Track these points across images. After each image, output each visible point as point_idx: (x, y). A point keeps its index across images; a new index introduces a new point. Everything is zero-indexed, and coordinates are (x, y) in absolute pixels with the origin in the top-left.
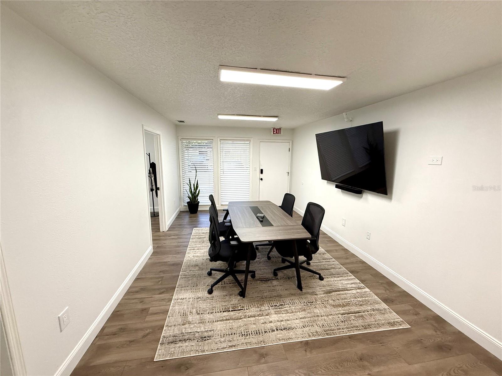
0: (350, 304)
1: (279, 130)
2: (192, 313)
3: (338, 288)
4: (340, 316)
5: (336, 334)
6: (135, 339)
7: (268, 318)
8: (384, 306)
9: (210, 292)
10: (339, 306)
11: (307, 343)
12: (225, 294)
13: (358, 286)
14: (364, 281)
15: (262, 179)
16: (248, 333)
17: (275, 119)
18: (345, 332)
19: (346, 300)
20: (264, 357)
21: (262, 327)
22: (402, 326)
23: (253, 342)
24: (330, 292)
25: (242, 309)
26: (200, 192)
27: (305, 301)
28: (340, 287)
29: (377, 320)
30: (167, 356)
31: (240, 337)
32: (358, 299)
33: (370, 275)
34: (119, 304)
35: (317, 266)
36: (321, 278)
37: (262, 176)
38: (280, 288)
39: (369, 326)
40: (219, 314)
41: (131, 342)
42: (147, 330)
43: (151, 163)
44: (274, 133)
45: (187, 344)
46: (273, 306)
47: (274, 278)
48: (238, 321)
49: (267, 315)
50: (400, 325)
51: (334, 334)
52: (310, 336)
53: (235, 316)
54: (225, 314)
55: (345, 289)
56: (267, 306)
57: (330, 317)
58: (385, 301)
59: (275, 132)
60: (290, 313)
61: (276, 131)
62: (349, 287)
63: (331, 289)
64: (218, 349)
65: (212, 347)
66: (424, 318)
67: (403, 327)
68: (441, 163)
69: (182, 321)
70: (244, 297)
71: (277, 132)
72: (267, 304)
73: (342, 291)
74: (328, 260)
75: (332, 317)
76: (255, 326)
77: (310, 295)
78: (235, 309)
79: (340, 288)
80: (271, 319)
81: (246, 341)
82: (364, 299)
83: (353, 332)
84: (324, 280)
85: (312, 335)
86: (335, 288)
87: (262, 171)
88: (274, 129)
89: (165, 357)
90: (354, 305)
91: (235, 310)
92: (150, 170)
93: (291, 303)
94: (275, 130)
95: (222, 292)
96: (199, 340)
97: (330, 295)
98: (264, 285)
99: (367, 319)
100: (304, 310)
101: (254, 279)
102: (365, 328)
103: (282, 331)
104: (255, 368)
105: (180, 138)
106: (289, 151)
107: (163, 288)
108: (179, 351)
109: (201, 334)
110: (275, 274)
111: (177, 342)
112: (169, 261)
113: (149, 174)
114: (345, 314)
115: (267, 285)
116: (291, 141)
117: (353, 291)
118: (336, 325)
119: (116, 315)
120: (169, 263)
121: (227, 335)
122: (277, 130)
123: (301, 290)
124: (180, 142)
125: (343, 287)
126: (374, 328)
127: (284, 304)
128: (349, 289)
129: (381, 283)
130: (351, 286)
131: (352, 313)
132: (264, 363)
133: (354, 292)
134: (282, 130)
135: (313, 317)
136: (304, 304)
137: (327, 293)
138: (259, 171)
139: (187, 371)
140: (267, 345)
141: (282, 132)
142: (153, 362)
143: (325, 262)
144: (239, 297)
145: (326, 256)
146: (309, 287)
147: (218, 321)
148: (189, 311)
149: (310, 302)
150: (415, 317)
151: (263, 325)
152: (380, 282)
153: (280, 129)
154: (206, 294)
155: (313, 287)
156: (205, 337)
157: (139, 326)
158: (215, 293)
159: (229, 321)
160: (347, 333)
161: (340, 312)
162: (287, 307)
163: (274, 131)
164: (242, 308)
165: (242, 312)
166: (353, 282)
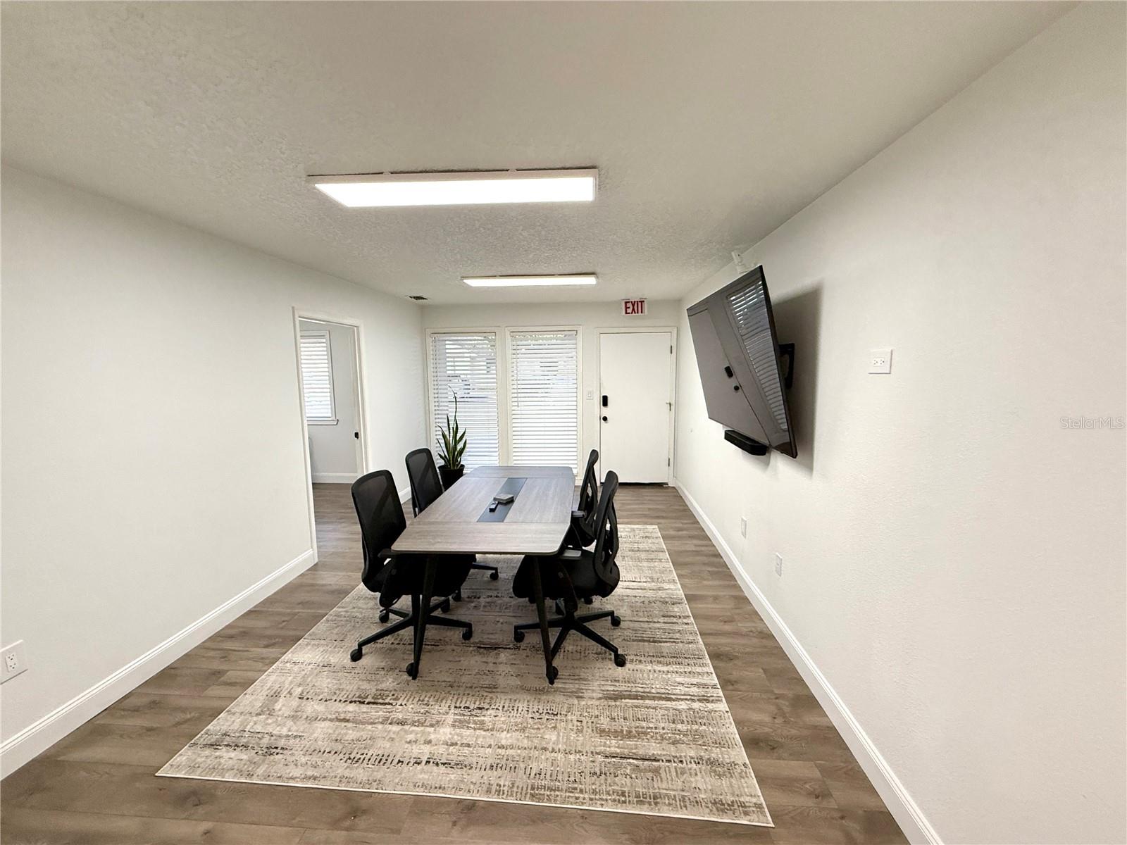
0: (648, 733)
1: (640, 304)
2: (291, 694)
3: (647, 690)
4: (600, 758)
5: (555, 801)
6: (159, 726)
7: (429, 733)
8: (740, 754)
9: (356, 656)
10: (617, 734)
11: (471, 806)
12: (383, 664)
13: (703, 693)
14: (733, 685)
15: (605, 419)
16: (363, 757)
17: (591, 280)
18: (581, 800)
19: (644, 724)
20: (355, 817)
21: (400, 749)
22: (751, 818)
23: (357, 778)
24: (617, 696)
25: (391, 704)
26: (467, 446)
27: (541, 709)
28: (657, 687)
29: (687, 789)
30: (182, 771)
31: (342, 761)
32: (680, 726)
33: (761, 670)
34: (186, 655)
35: (636, 630)
36: (620, 661)
37: (605, 412)
38: (508, 669)
39: (656, 799)
40: (340, 704)
41: (150, 729)
42: (190, 713)
44: (626, 313)
45: (233, 754)
46: (460, 707)
47: (511, 646)
48: (364, 726)
49: (432, 726)
50: (746, 814)
51: (549, 800)
52: (488, 791)
53: (365, 715)
54: (352, 707)
55: (663, 696)
56: (447, 705)
57: (572, 757)
58: (753, 743)
59: (630, 311)
60: (485, 731)
61: (631, 308)
62: (678, 692)
63: (626, 691)
64: (280, 777)
65: (272, 771)
66: (839, 810)
67: (750, 821)
68: (890, 371)
69: (260, 707)
70: (414, 678)
71: (633, 309)
72: (451, 700)
73: (654, 698)
74: (675, 620)
75: (578, 757)
76: (388, 745)
77: (564, 695)
78: (376, 701)
79: (653, 691)
80: (432, 737)
81: (347, 773)
82: (695, 727)
83: (602, 805)
84: (628, 665)
85: (496, 791)
86: (640, 689)
87: (605, 401)
88: (626, 303)
89: (179, 771)
90: (657, 739)
91: (376, 703)
93: (505, 709)
94: (629, 305)
95: (380, 660)
96: (260, 752)
97: (613, 703)
98: (478, 658)
99: (661, 779)
100: (523, 730)
101: (467, 641)
102: (641, 802)
103: (435, 768)
104: (321, 834)
105: (429, 331)
106: (671, 353)
107: (279, 637)
108: (210, 765)
109: (276, 740)
110: (519, 637)
111: (220, 746)
112: (332, 583)
114: (614, 757)
115: (484, 660)
116: (675, 330)
117: (681, 703)
118: (572, 779)
119: (167, 676)
120: (329, 588)
121: (320, 751)
122: (633, 305)
123: (552, 682)
124: (429, 340)
125: (663, 691)
126: (666, 808)
127: (488, 707)
128: (673, 697)
129: (776, 694)
130: (683, 689)
131: (633, 759)
132: (347, 829)
133: (680, 707)
134: (646, 305)
135: (531, 749)
136: (534, 715)
137: (611, 698)
138: (598, 401)
139: (195, 808)
140: (381, 791)
141: (646, 310)
142: (153, 777)
143: (664, 623)
144: (406, 677)
145: (676, 610)
146: (576, 677)
147: (324, 720)
148: (289, 690)
149: (550, 712)
150: (810, 802)
151: (407, 745)
152: (776, 691)
153: (642, 302)
154: (347, 660)
155: (585, 680)
156: (276, 748)
157: (184, 702)
158: (363, 661)
159: (346, 724)
160: (583, 804)
161: (608, 749)
162: (488, 718)
163: (627, 308)
164: (391, 702)
165: (385, 710)
166: (698, 681)
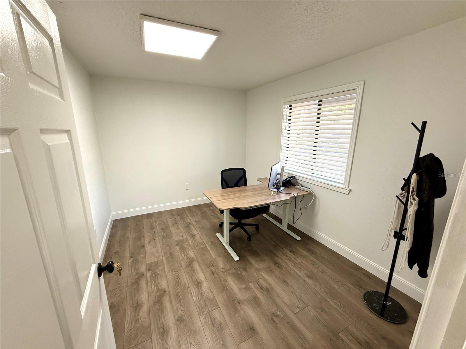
43: (421, 156)
92: (408, 181)
113: (402, 189)
